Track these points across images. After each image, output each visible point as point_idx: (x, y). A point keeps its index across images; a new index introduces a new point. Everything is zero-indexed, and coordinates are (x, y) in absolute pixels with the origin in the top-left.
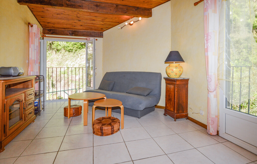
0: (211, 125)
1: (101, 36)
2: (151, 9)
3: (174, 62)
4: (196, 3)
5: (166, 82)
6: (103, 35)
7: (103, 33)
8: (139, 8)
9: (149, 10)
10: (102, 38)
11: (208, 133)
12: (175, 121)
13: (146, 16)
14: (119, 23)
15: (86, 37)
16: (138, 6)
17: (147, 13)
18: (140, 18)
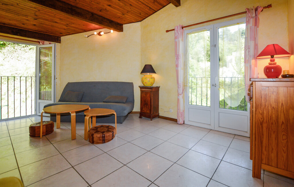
0: (181, 117)
1: (58, 40)
2: (122, 25)
3: (148, 73)
4: (168, 30)
5: (141, 90)
6: (60, 40)
7: (60, 38)
8: (113, 21)
9: (121, 26)
10: (59, 44)
11: (178, 124)
12: (151, 120)
13: (118, 30)
14: (85, 31)
15: (39, 40)
16: (112, 19)
17: (119, 27)
18: (112, 31)
